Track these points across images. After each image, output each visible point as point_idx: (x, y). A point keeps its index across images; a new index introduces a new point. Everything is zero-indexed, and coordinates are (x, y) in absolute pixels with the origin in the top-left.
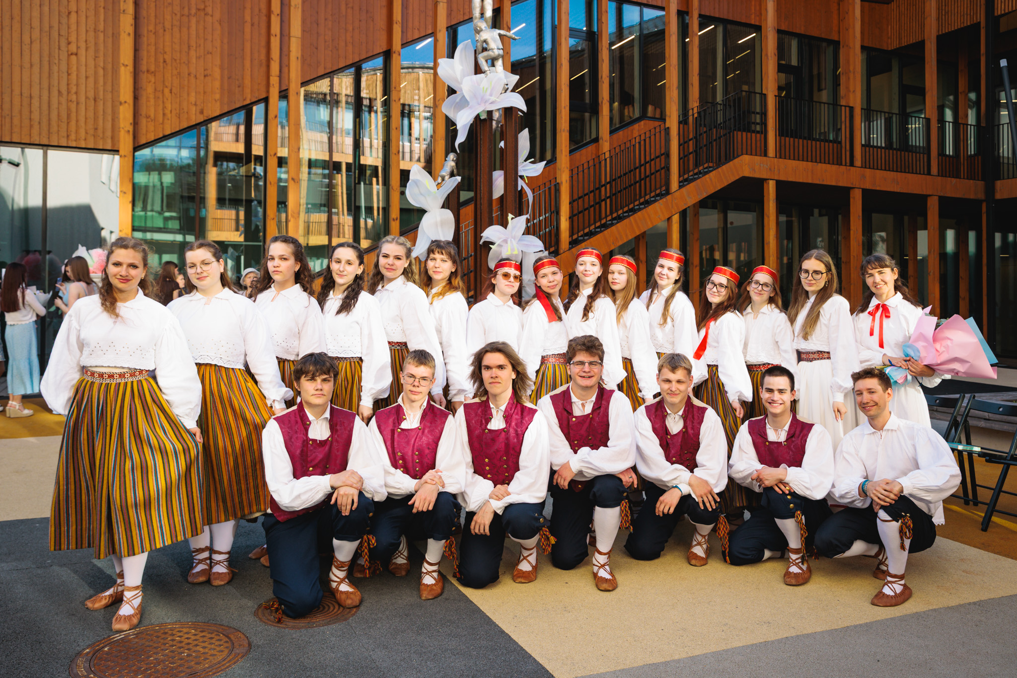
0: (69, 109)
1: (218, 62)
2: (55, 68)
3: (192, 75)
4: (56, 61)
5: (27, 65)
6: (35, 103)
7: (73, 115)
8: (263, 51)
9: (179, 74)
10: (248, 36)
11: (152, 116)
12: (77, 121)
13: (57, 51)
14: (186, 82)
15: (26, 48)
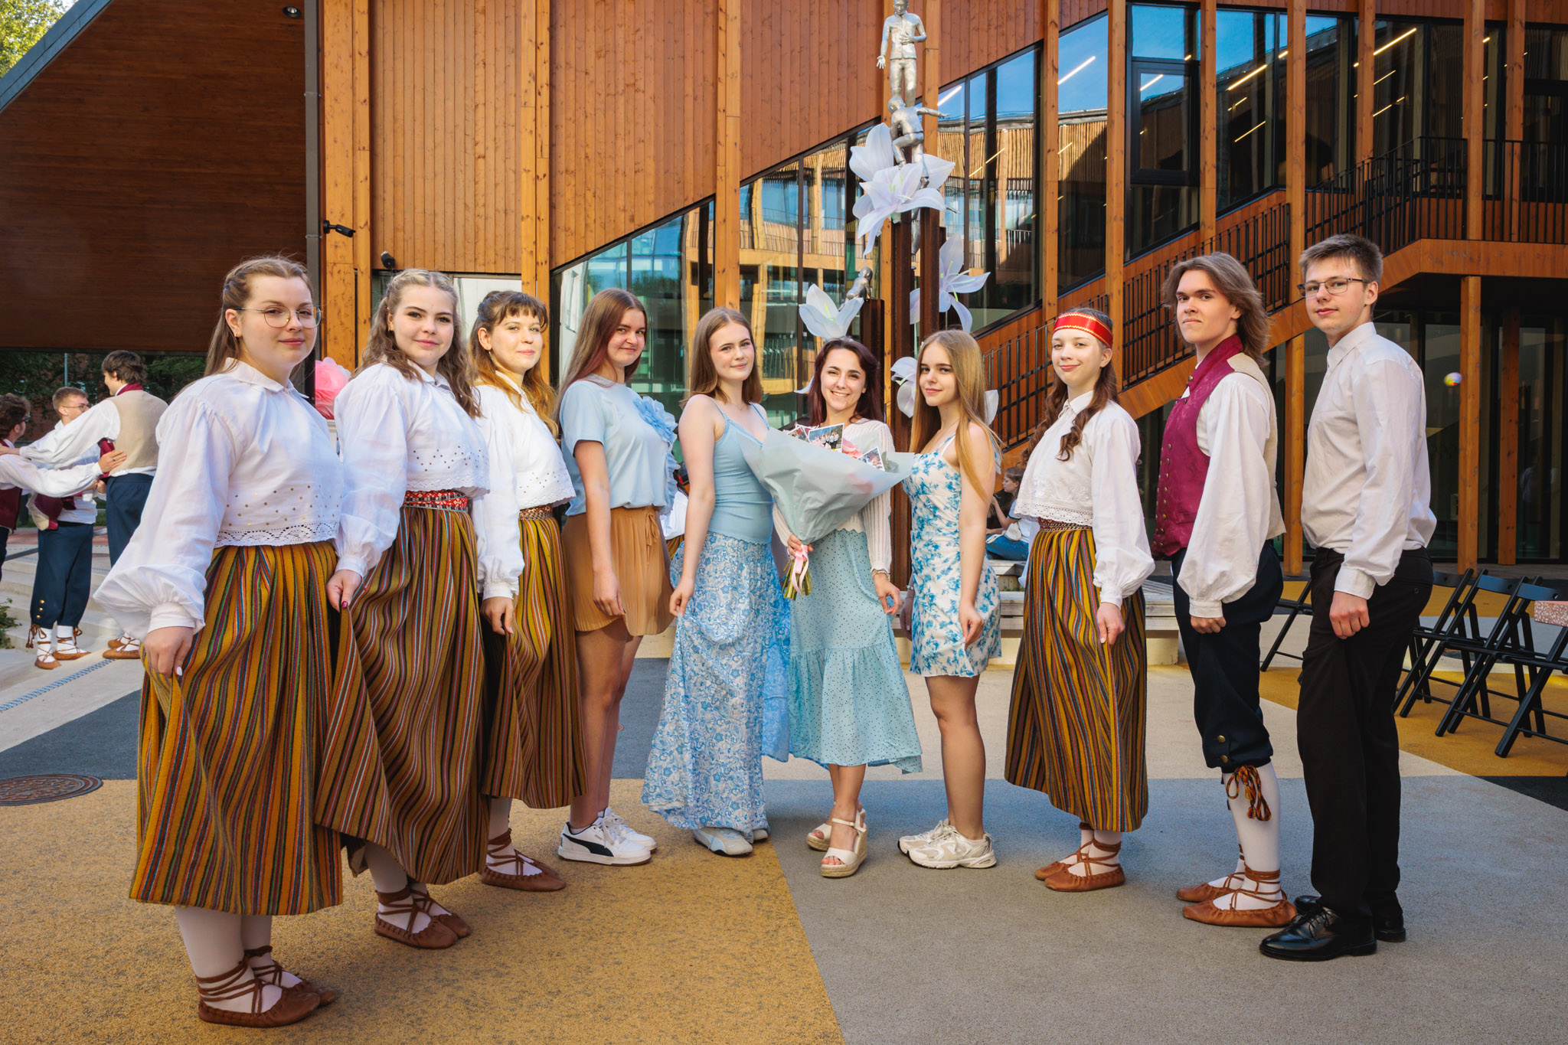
0: (476, 226)
1: (651, 151)
2: (460, 177)
3: (620, 172)
4: (462, 168)
5: (430, 175)
6: (440, 220)
7: (481, 233)
8: (710, 132)
9: (604, 171)
10: (689, 115)
11: (573, 228)
12: (485, 240)
13: (462, 154)
14: (612, 182)
15: (429, 154)
